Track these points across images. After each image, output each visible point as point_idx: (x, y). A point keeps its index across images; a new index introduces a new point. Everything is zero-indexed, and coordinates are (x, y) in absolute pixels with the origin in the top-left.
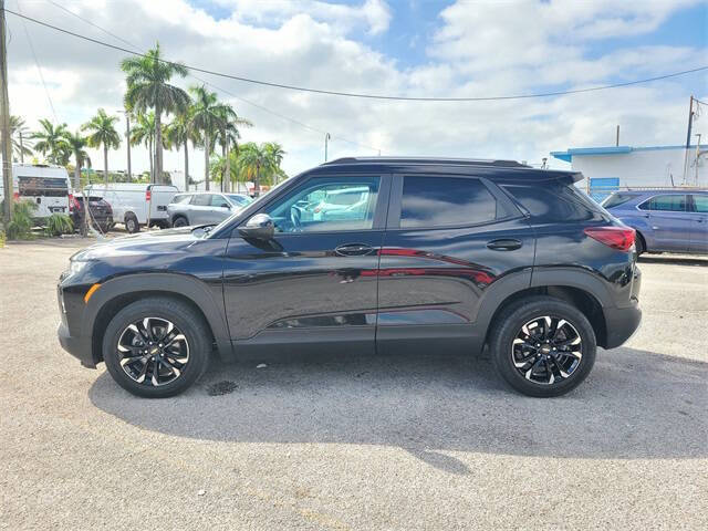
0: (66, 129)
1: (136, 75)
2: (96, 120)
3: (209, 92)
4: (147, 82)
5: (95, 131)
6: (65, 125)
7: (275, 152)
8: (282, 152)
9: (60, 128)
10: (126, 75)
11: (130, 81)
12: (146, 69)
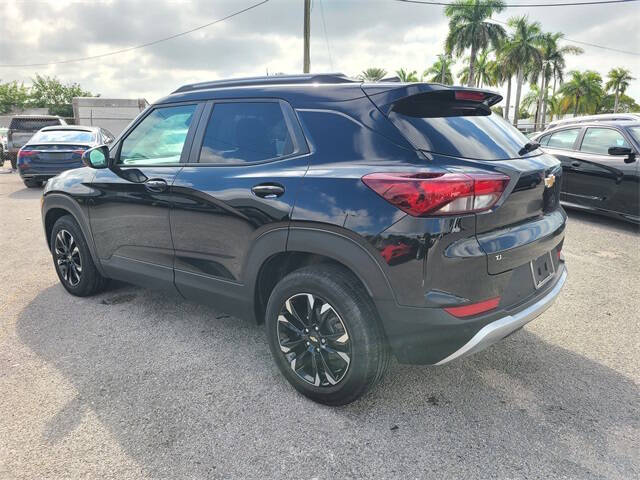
0: (415, 76)
1: (457, 18)
2: (436, 65)
3: (529, 24)
4: (467, 23)
5: (435, 75)
6: (415, 72)
7: (620, 78)
8: (629, 78)
9: (411, 75)
10: (449, 19)
11: (453, 24)
12: (467, 11)
